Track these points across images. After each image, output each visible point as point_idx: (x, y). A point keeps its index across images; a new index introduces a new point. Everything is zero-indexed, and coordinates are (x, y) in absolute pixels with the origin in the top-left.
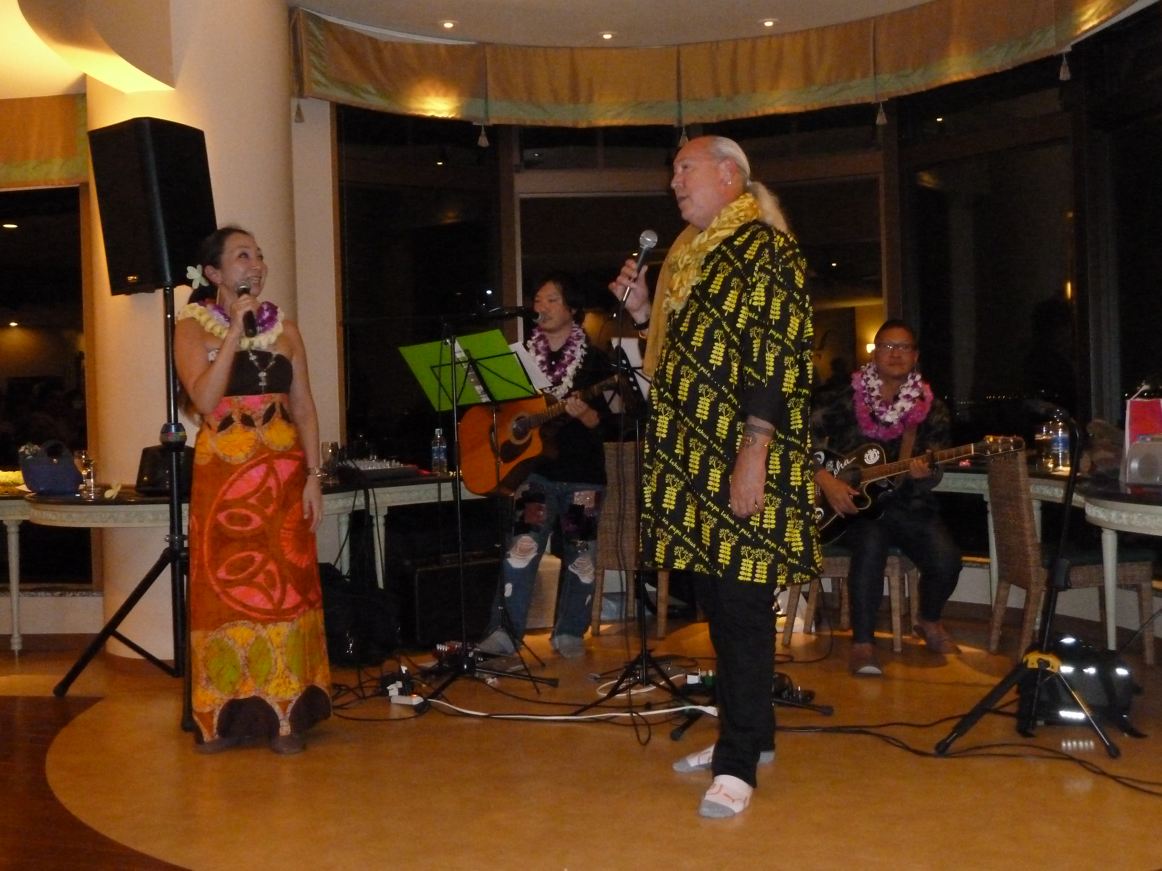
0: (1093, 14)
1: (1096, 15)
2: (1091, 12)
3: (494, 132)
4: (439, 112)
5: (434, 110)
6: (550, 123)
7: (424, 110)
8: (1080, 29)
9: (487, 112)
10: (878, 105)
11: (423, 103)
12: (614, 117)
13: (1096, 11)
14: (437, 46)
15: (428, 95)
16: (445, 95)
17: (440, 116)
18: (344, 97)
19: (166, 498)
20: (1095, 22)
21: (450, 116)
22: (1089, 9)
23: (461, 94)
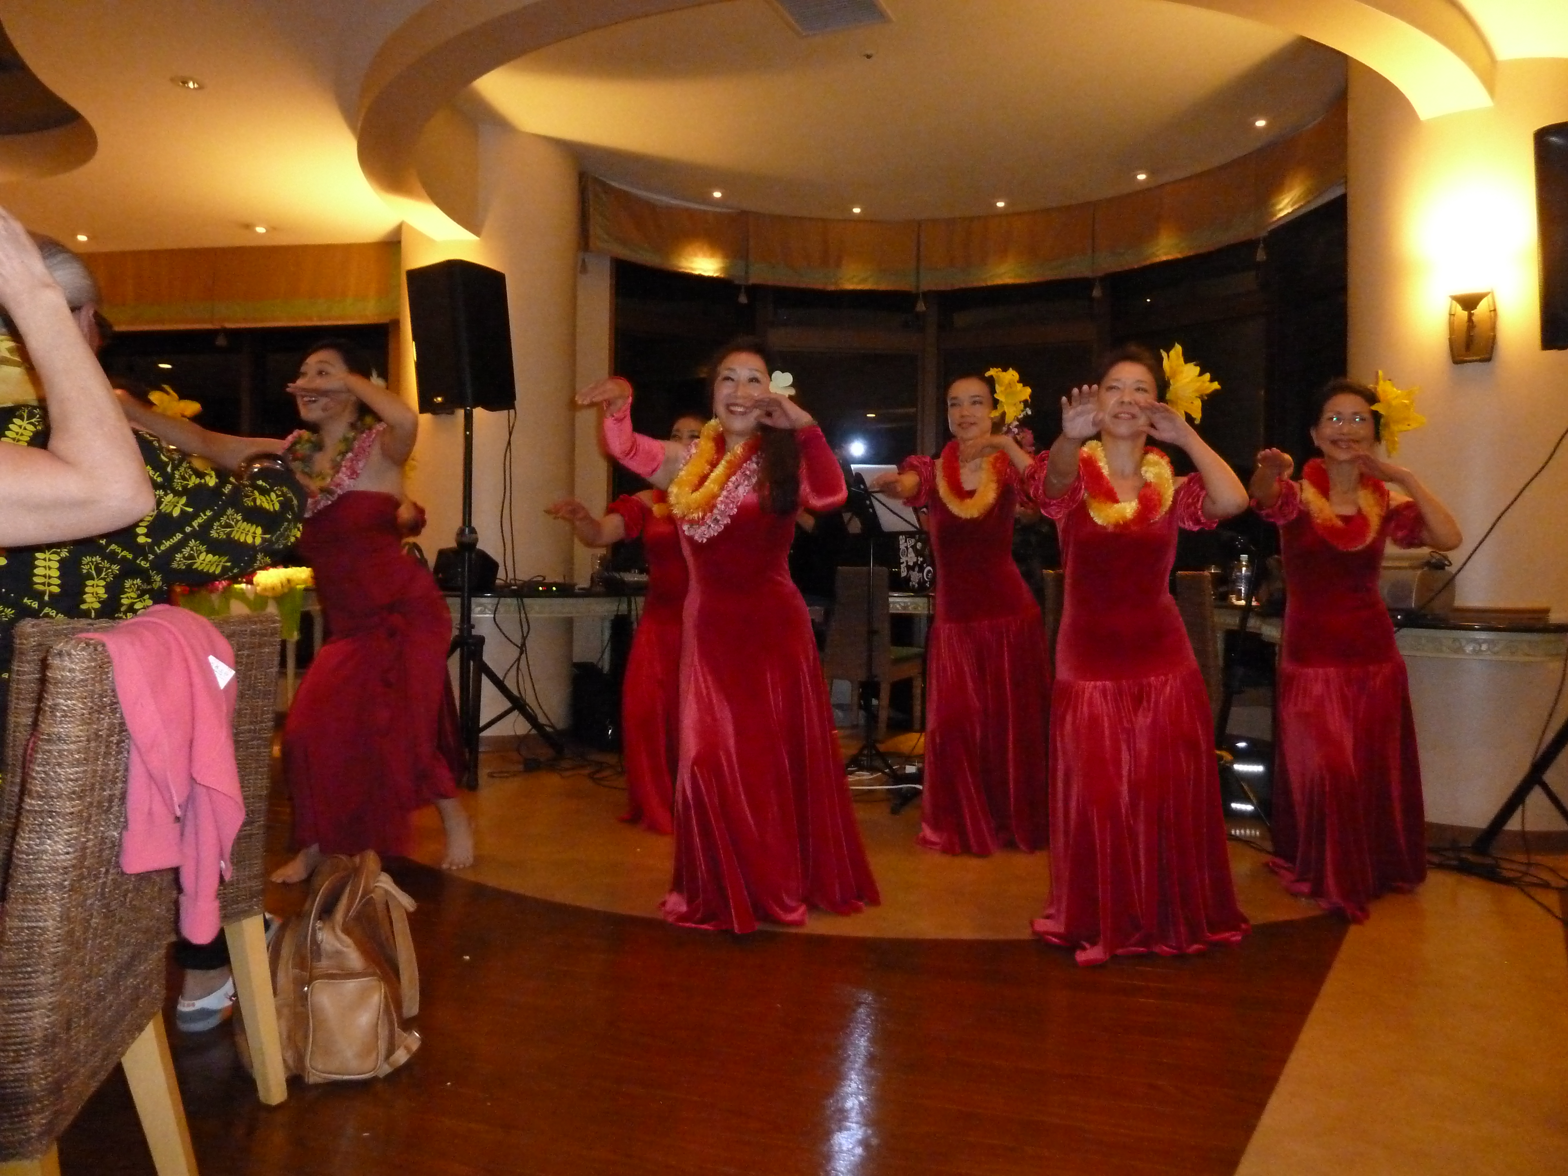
0: (1288, 204)
1: (1291, 203)
2: (1286, 201)
3: (754, 291)
4: (705, 271)
5: (701, 269)
6: (802, 285)
7: (692, 269)
8: (1276, 215)
9: (747, 273)
10: (1094, 279)
11: (692, 262)
12: (859, 283)
13: (1291, 200)
14: (705, 212)
15: (696, 255)
16: (712, 256)
17: (706, 274)
18: (625, 253)
19: (459, 593)
20: (1290, 210)
21: (715, 275)
22: (1283, 199)
23: (726, 256)
